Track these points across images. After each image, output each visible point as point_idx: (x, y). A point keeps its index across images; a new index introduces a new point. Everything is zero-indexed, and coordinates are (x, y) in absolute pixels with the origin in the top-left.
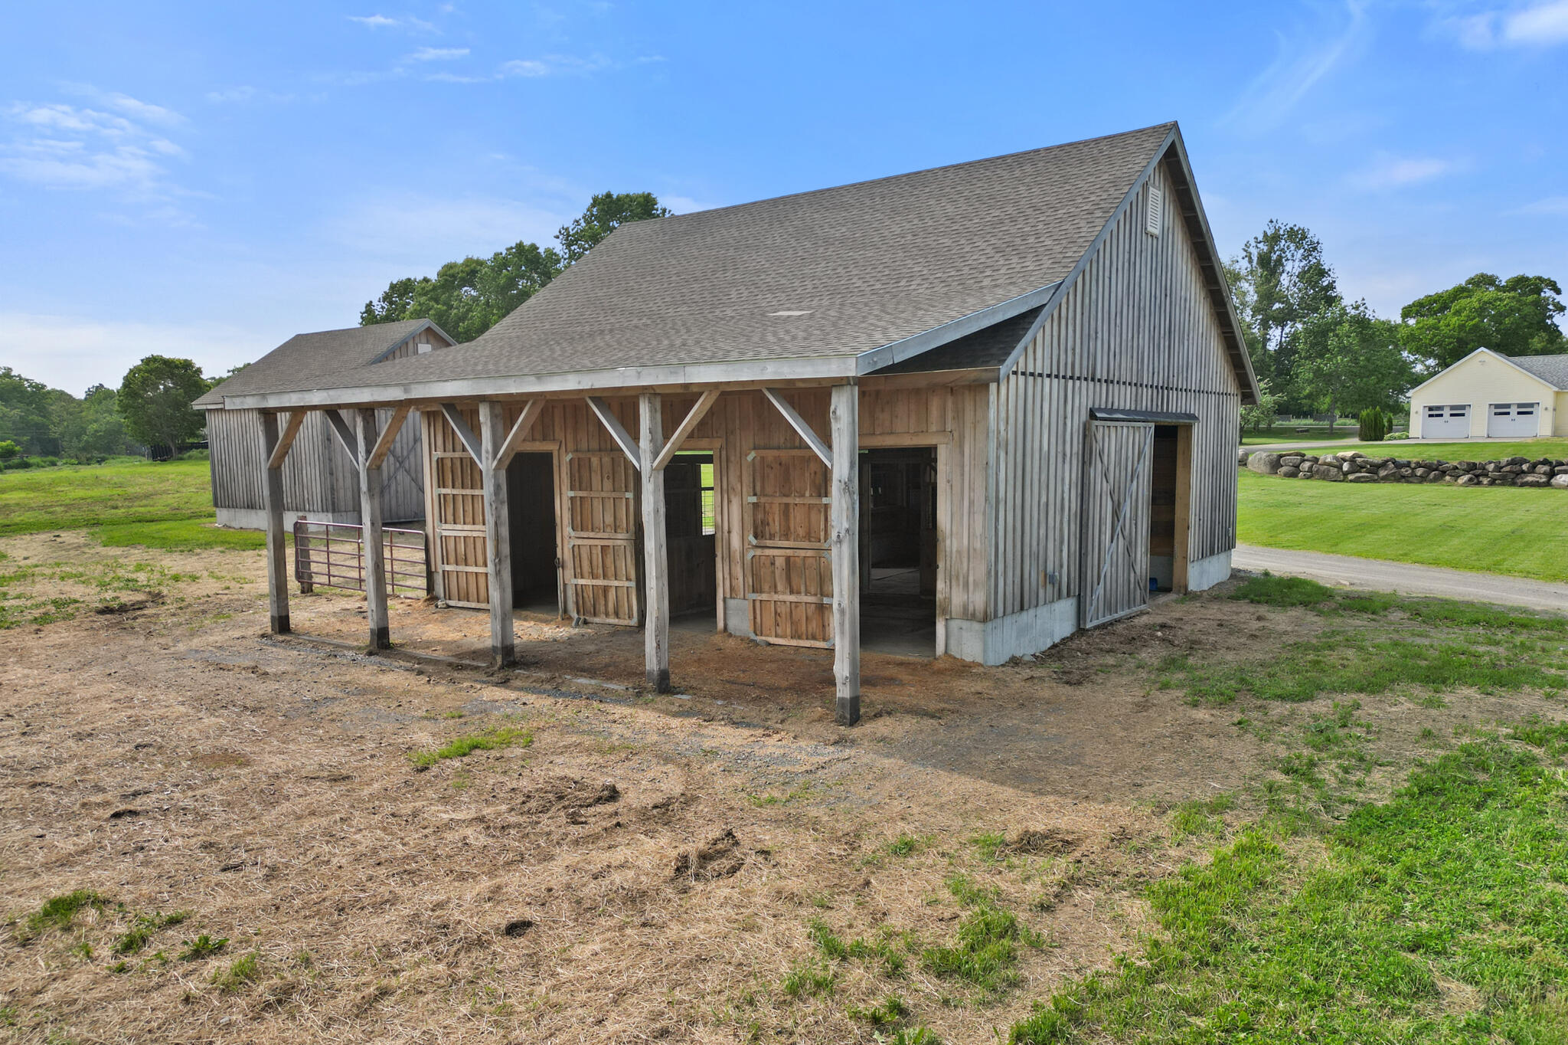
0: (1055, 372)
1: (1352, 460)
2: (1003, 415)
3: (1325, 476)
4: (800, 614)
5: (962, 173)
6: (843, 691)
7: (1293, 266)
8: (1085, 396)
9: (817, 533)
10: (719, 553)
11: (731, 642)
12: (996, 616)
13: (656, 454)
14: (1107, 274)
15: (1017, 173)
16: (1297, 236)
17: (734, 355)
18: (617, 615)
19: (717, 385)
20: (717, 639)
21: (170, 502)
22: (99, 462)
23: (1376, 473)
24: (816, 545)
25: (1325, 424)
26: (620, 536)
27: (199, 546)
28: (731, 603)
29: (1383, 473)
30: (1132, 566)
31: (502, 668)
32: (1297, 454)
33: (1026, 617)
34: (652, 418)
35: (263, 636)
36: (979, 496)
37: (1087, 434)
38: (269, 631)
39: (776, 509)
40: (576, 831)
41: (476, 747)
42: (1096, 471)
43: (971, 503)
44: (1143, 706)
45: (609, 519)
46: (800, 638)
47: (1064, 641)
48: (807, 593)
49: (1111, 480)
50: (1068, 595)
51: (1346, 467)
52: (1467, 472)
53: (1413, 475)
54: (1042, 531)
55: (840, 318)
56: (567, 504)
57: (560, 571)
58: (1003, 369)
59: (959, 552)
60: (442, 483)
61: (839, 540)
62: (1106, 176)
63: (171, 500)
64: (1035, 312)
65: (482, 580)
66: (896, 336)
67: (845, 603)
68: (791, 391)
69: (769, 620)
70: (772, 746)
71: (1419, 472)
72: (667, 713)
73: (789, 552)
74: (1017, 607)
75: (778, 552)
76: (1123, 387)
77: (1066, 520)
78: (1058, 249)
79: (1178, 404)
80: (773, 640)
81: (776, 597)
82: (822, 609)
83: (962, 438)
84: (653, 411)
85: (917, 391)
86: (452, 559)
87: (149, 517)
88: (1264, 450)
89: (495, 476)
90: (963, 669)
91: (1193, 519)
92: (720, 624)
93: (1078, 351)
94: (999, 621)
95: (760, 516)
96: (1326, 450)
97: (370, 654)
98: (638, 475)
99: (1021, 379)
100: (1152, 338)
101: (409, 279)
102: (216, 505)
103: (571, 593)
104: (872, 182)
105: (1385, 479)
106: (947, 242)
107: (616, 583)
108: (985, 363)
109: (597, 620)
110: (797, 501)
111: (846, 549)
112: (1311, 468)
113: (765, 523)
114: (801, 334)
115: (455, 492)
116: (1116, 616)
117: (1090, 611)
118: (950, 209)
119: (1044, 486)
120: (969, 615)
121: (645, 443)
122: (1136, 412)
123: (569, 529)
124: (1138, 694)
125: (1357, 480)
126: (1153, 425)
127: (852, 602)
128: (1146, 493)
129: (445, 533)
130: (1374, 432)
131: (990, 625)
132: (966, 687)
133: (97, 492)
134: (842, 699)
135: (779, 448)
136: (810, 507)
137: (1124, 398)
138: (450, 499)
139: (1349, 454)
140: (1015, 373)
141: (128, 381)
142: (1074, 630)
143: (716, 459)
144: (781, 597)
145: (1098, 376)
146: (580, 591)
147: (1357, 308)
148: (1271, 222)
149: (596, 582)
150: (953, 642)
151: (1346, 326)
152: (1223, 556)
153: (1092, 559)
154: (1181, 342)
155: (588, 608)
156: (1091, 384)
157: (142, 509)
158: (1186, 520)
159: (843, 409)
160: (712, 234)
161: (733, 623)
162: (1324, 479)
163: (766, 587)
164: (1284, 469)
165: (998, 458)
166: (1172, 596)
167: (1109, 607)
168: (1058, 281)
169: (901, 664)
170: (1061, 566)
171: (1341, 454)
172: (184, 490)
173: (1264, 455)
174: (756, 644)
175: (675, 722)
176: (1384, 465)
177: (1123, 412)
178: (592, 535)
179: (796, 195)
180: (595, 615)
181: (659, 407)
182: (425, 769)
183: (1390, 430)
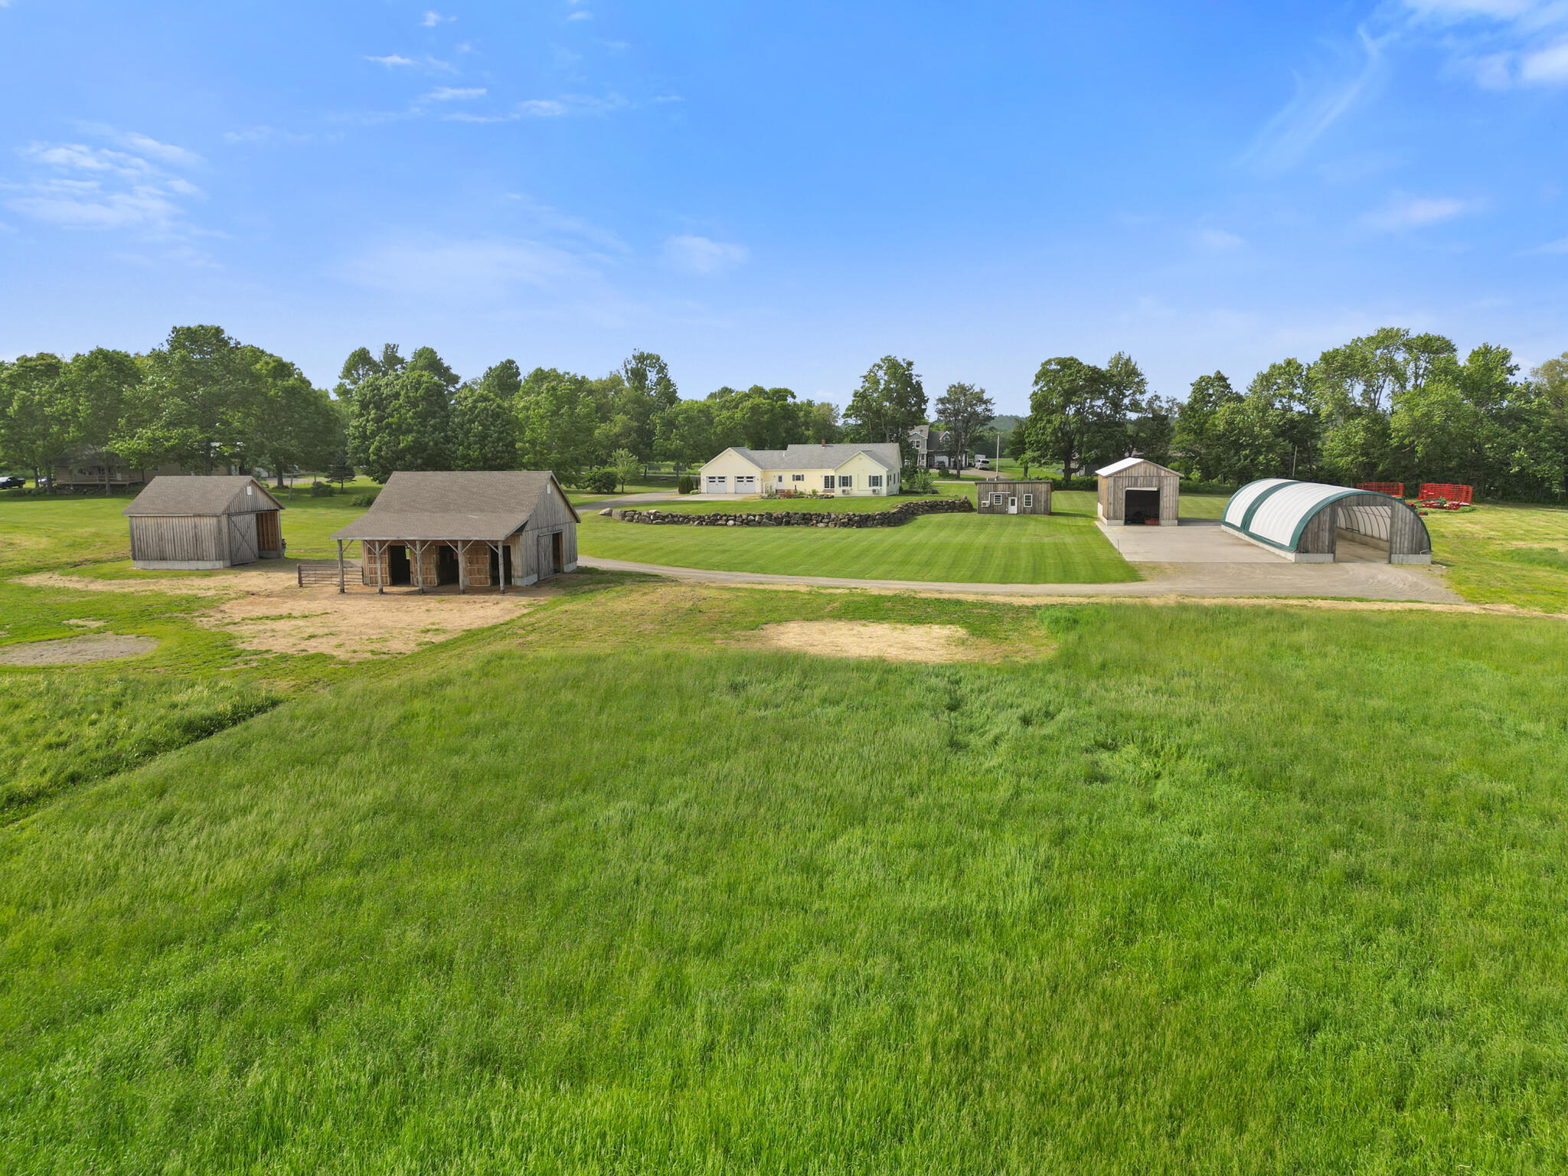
0: (531, 533)
1: (655, 514)
2: (523, 541)
3: (644, 522)
4: (482, 579)
7: (652, 376)
8: (536, 533)
11: (462, 586)
16: (654, 359)
20: (458, 585)
23: (664, 520)
29: (667, 520)
30: (550, 566)
32: (633, 511)
33: (528, 576)
37: (539, 542)
39: (474, 558)
42: (540, 547)
46: (482, 584)
47: (536, 582)
49: (543, 548)
50: (536, 573)
51: (652, 517)
53: (678, 521)
54: (531, 560)
58: (522, 535)
59: (515, 567)
64: (527, 522)
66: (507, 531)
69: (474, 581)
71: (681, 519)
73: (479, 567)
75: (476, 567)
76: (544, 528)
77: (535, 557)
79: (558, 528)
80: (472, 583)
81: (475, 576)
85: (510, 542)
88: (620, 507)
90: (520, 585)
91: (564, 554)
94: (524, 578)
96: (646, 508)
100: (550, 516)
102: (134, 559)
105: (668, 523)
107: (431, 576)
110: (480, 556)
112: (638, 517)
113: (472, 561)
116: (547, 577)
117: (541, 576)
119: (530, 552)
120: (516, 578)
122: (548, 533)
125: (656, 523)
126: (552, 534)
128: (552, 550)
130: (686, 488)
136: (483, 557)
139: (654, 511)
142: (538, 580)
145: (540, 529)
150: (515, 582)
152: (574, 562)
153: (540, 565)
154: (558, 514)
161: (462, 582)
163: (473, 574)
164: (627, 518)
166: (561, 573)
167: (545, 575)
169: (510, 586)
170: (535, 567)
171: (650, 511)
173: (619, 511)
174: (468, 585)
176: (667, 516)
177: (545, 533)
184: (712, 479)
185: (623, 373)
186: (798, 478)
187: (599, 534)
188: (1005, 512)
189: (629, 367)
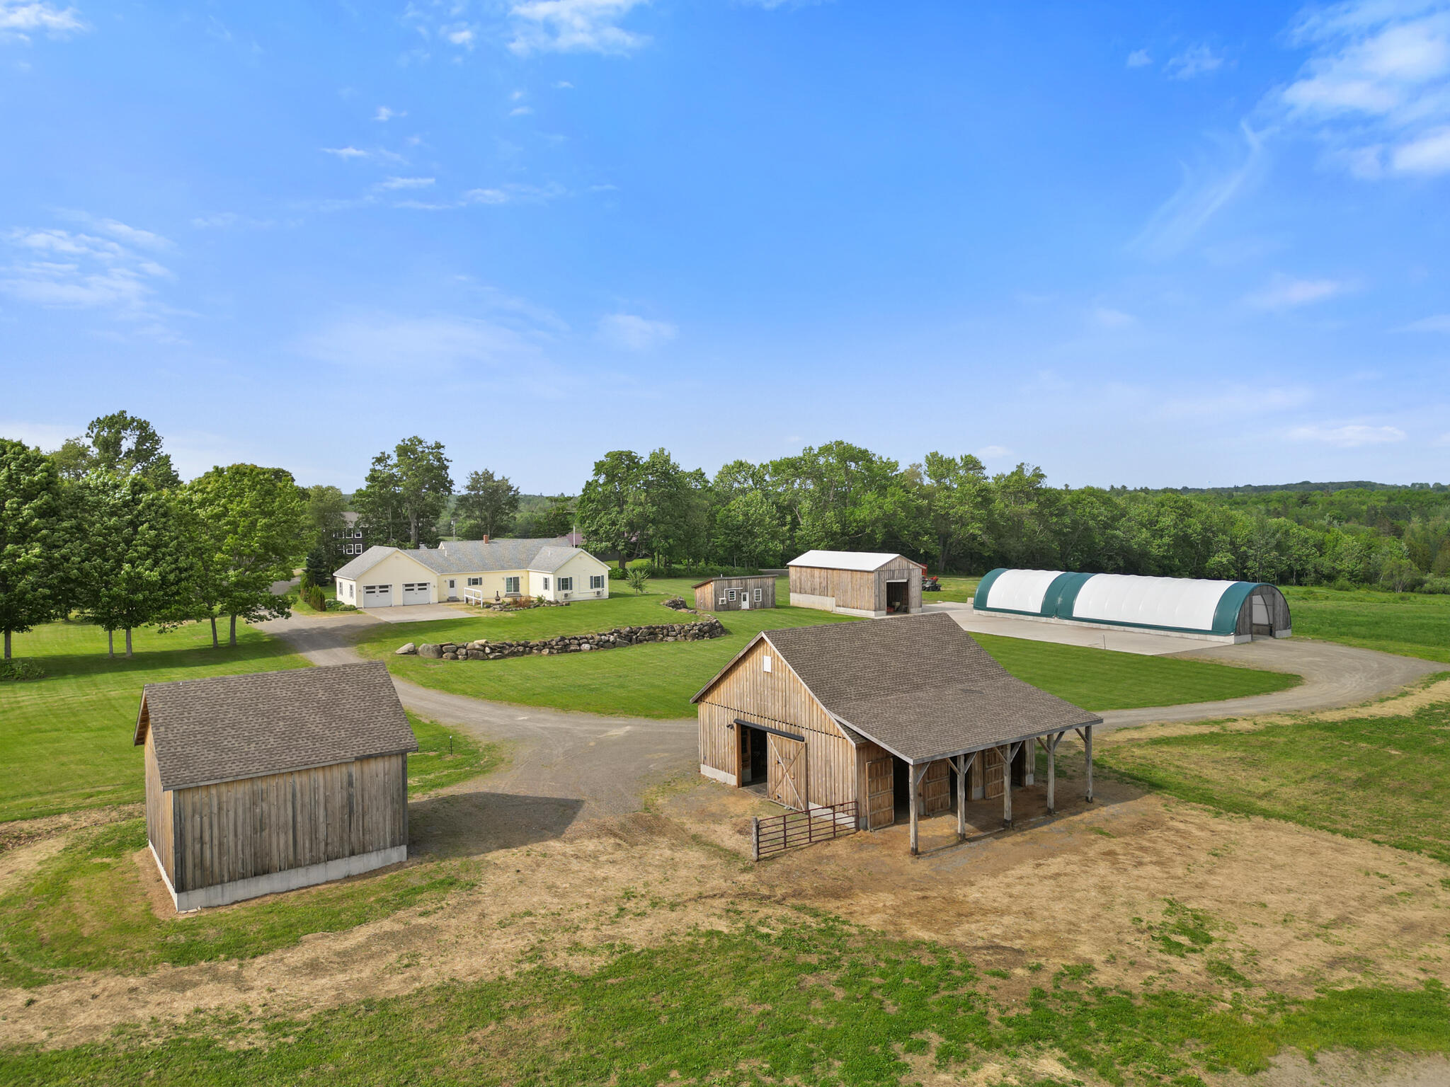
1: (487, 645)
23: (502, 652)
29: (506, 652)
32: (451, 644)
51: (487, 650)
53: (518, 651)
65: (888, 813)
86: (875, 808)
112: (466, 652)
162: (476, 659)
164: (447, 655)
171: (477, 642)
173: (430, 646)
184: (369, 589)
186: (475, 582)
188: (739, 609)
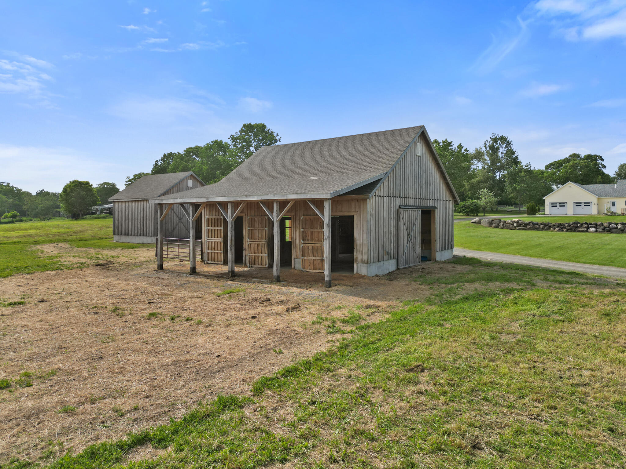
0: (387, 195)
1: (518, 222)
2: (372, 207)
3: (508, 228)
4: (316, 263)
5: (364, 136)
6: (327, 279)
7: (503, 150)
8: (397, 202)
9: (321, 240)
10: (293, 245)
11: (296, 271)
12: (371, 263)
13: (278, 217)
14: (403, 168)
15: (380, 138)
16: (503, 139)
17: (299, 192)
18: (261, 264)
19: (294, 199)
20: (292, 271)
21: (90, 234)
22: (48, 220)
23: (526, 227)
24: (321, 243)
25: (518, 209)
26: (263, 241)
27: (113, 247)
28: (296, 260)
29: (528, 227)
30: (415, 251)
31: (231, 277)
32: (498, 220)
33: (380, 264)
34: (277, 208)
35: (155, 270)
36: (365, 228)
37: (398, 213)
38: (157, 269)
39: (309, 232)
40: (262, 305)
41: (231, 292)
42: (401, 223)
43: (363, 231)
44: (407, 285)
45: (260, 236)
46: (316, 270)
47: (392, 272)
48: (318, 256)
49: (407, 226)
50: (394, 258)
51: (515, 224)
52: (558, 227)
53: (539, 227)
54: (385, 239)
55: (327, 181)
56: (247, 231)
57: (244, 252)
58: (370, 195)
59: (360, 244)
60: (208, 225)
61: (326, 239)
62: (403, 141)
63: (90, 233)
64: (379, 180)
65: (219, 255)
66: (341, 188)
67: (328, 255)
68: (314, 201)
69: (307, 265)
70: (308, 291)
71: (541, 226)
72: (280, 286)
73: (313, 245)
74: (377, 260)
75: (310, 244)
76: (410, 199)
77: (392, 237)
78: (388, 162)
79: (429, 204)
80: (308, 270)
81: (309, 258)
82: (322, 261)
83: (360, 213)
84: (277, 205)
85: (348, 201)
86: (210, 248)
87: (84, 239)
88: (487, 218)
89: (232, 223)
90: (361, 277)
91: (437, 238)
92: (293, 266)
93: (394, 189)
94: (372, 264)
95: (304, 235)
96: (509, 218)
97: (190, 274)
98: (273, 222)
99: (377, 197)
100: (419, 185)
101: (171, 153)
102: (114, 234)
103: (247, 258)
104: (338, 138)
105: (529, 229)
106: (358, 158)
107: (262, 255)
108: (366, 193)
109: (255, 266)
110: (315, 230)
111: (327, 241)
112: (503, 224)
113: (306, 237)
114: (317, 186)
115: (212, 228)
116: (410, 266)
117: (401, 263)
118: (360, 148)
119: (385, 227)
120: (363, 262)
121: (275, 214)
122: (414, 206)
123: (248, 239)
124: (407, 282)
125: (519, 229)
126: (420, 210)
127: (329, 255)
128: (419, 229)
129: (208, 241)
130: (532, 211)
131: (369, 265)
132: (361, 281)
133: (62, 230)
134: (327, 281)
135: (310, 215)
136: (319, 232)
137: (411, 202)
138: (210, 230)
139: (517, 220)
140: (375, 196)
141: (65, 190)
142: (396, 269)
143: (292, 219)
144: (311, 258)
145: (401, 196)
146: (250, 258)
147: (527, 166)
148: (493, 134)
149: (255, 255)
150: (359, 270)
151: (523, 173)
152: (449, 251)
153: (401, 248)
154: (430, 185)
155: (252, 263)
156: (399, 198)
157: (81, 236)
158: (435, 238)
159: (327, 206)
160: (290, 152)
161: (296, 266)
162: (508, 229)
163: (306, 255)
164: (494, 225)
165: (370, 218)
166: (431, 262)
167: (407, 263)
168: (386, 171)
169: (344, 276)
170: (391, 250)
171: (513, 220)
172: (93, 229)
173: (487, 220)
174: (303, 271)
175: (282, 288)
176: (529, 224)
177: (410, 206)
178: (254, 240)
179: (316, 141)
180: (255, 265)
181: (279, 204)
182: (219, 296)
183: (539, 211)
184: (554, 205)
185: (484, 149)
187: (472, 234)
189: (488, 144)
